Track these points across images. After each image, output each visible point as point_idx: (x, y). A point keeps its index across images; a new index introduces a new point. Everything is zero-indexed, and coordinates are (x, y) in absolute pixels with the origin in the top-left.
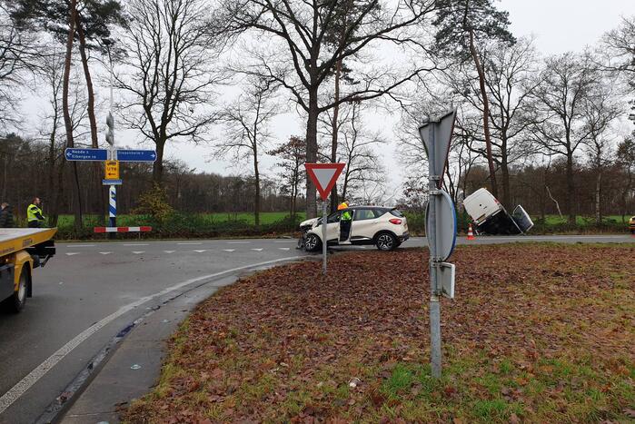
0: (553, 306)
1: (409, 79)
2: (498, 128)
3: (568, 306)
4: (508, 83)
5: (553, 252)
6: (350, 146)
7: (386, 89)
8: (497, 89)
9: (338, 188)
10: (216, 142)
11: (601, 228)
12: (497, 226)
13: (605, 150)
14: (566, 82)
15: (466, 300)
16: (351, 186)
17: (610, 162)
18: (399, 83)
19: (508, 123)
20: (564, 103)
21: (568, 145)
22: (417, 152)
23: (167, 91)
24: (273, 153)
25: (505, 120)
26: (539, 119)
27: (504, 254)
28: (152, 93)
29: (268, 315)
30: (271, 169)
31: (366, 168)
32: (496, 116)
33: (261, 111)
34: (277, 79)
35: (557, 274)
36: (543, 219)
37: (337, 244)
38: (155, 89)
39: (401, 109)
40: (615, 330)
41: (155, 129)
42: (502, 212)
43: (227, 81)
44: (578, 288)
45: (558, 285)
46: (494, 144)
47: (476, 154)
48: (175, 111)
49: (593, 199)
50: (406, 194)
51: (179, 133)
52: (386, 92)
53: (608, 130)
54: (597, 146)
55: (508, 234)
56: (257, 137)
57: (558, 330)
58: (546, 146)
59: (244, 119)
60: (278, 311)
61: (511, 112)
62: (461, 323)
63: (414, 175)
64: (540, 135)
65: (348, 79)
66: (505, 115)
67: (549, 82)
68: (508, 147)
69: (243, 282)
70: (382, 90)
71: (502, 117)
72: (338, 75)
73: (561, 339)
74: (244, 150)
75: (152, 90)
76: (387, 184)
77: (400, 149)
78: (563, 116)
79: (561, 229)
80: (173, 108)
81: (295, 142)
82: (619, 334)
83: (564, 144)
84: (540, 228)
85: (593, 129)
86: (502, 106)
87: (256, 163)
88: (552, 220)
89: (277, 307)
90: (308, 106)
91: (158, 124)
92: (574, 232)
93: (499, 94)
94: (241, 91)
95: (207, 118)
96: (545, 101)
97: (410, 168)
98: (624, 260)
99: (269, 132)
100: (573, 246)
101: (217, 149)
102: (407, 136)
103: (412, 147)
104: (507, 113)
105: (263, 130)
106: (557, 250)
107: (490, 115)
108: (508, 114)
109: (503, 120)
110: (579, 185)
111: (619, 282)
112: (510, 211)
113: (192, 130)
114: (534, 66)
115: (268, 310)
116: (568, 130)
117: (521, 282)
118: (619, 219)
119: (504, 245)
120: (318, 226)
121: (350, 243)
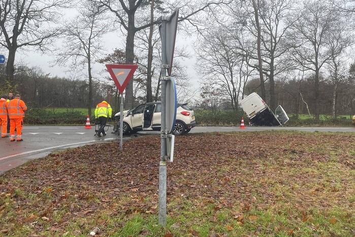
0: (281, 173)
1: (203, 9)
2: (268, 50)
3: (291, 174)
4: (277, 17)
5: (296, 137)
7: (186, 16)
8: (269, 22)
9: (153, 89)
10: (59, 52)
11: (335, 122)
12: (263, 119)
13: (341, 68)
14: (317, 19)
15: (219, 168)
17: (344, 77)
18: (195, 12)
19: (275, 47)
20: (315, 34)
21: (316, 64)
22: (210, 65)
23: (18, 10)
24: (101, 61)
25: (274, 44)
26: (297, 45)
27: (261, 138)
28: (6, 11)
29: (60, 180)
30: (100, 74)
32: (267, 41)
33: (95, 29)
34: (104, 5)
35: (293, 152)
36: (297, 116)
37: (141, 130)
38: (8, 7)
39: (197, 32)
40: (317, 190)
41: (8, 40)
42: (267, 110)
43: (67, 5)
44: (305, 162)
45: (291, 159)
46: (265, 61)
47: (252, 69)
48: (24, 26)
49: (331, 102)
50: (202, 96)
51: (28, 44)
52: (186, 18)
53: (343, 54)
54: (335, 65)
55: (270, 126)
56: (91, 49)
57: (277, 190)
58: (302, 64)
59: (81, 35)
60: (70, 177)
61: (277, 39)
62: (207, 185)
63: (208, 82)
64: (297, 56)
65: (160, 8)
66: (273, 41)
67: (306, 19)
68: (275, 64)
69: (53, 156)
70: (183, 17)
71: (272, 42)
72: (153, 5)
73: (277, 197)
74: (81, 59)
75: (5, 8)
76: (189, 88)
77: (199, 63)
78: (314, 43)
79: (308, 123)
80: (23, 24)
81: (118, 53)
82: (319, 193)
83: (314, 63)
84: (293, 122)
85: (333, 53)
86: (271, 35)
87: (90, 69)
88: (303, 117)
89: (70, 174)
90: (127, 26)
91: (10, 35)
92: (317, 125)
93: (270, 26)
94: (78, 14)
95: (52, 33)
96: (302, 32)
97: (206, 77)
98: (343, 143)
99: (100, 45)
100: (311, 134)
101: (59, 57)
102: (204, 53)
103: (207, 62)
105: (96, 44)
106: (299, 136)
107: (263, 40)
108: (275, 40)
109: (272, 44)
110: (322, 93)
111: (334, 158)
112: (273, 109)
113: (39, 41)
114: (295, 6)
115: (61, 177)
116: (317, 53)
117: (266, 157)
118: (348, 117)
119: (263, 132)
120: (128, 116)
121: (152, 129)
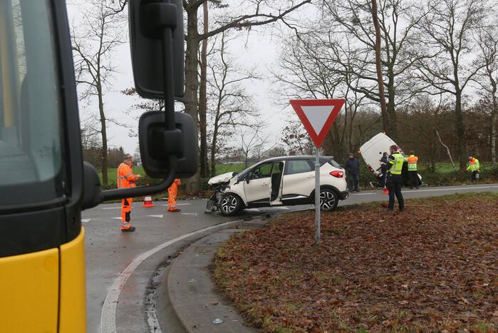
2: (383, 63)
4: (394, 10)
6: (220, 84)
7: (281, 13)
14: (453, 11)
16: (224, 134)
18: (297, 7)
19: (394, 58)
20: (451, 35)
21: (456, 83)
25: (391, 55)
31: (238, 110)
36: (433, 168)
37: (268, 205)
52: (281, 17)
54: (493, 83)
58: (433, 84)
59: (81, 49)
61: (398, 44)
71: (388, 51)
78: (450, 49)
83: (452, 82)
86: (387, 38)
96: (429, 32)
104: (394, 44)
108: (394, 47)
109: (388, 54)
116: (456, 65)
120: (238, 183)
121: (281, 203)
